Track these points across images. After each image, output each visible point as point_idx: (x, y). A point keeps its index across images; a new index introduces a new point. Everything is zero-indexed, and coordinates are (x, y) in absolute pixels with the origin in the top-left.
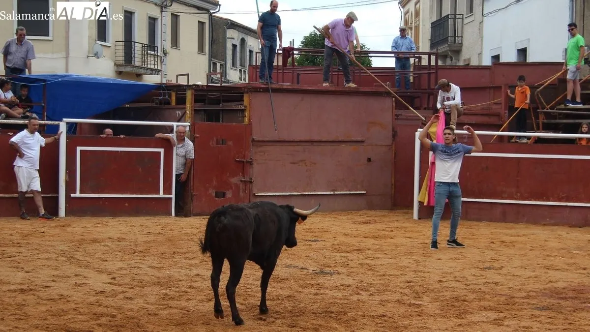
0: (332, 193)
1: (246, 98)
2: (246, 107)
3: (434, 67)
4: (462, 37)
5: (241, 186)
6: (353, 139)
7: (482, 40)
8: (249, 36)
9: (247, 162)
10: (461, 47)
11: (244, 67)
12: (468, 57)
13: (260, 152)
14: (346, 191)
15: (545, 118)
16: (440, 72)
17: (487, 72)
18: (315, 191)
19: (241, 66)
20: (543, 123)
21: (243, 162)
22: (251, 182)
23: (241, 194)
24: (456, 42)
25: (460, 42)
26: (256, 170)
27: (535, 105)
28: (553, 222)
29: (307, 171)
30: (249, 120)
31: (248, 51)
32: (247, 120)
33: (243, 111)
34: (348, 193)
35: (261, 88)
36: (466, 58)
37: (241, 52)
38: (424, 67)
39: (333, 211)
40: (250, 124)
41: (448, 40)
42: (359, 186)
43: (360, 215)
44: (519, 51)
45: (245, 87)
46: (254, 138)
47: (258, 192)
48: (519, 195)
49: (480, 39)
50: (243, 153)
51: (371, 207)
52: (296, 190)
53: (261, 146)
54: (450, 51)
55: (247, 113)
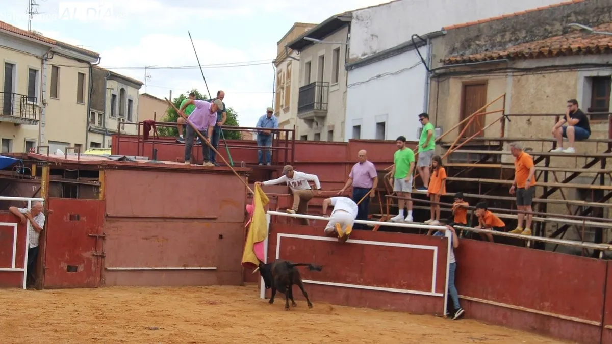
0: (183, 268)
1: (101, 174)
2: (101, 183)
4: (327, 104)
5: (93, 260)
6: (206, 216)
7: (345, 109)
8: (128, 87)
9: (100, 237)
10: (326, 113)
11: (123, 116)
12: (333, 124)
13: (113, 228)
14: (197, 266)
15: (393, 202)
17: (343, 148)
18: (166, 266)
19: (120, 115)
20: (390, 207)
21: (96, 237)
22: (103, 257)
23: (93, 268)
24: (322, 108)
25: (325, 109)
26: (108, 246)
27: (383, 190)
28: (393, 308)
29: (159, 246)
30: (104, 196)
31: (127, 101)
32: (101, 196)
33: (98, 187)
34: (199, 268)
35: (116, 165)
36: (330, 125)
37: (120, 102)
39: (184, 286)
40: (104, 200)
41: (314, 106)
42: (210, 262)
43: (209, 292)
44: (378, 124)
45: (100, 165)
46: (108, 213)
47: (110, 266)
48: (362, 280)
49: (343, 109)
50: (97, 228)
51: (221, 282)
52: (147, 265)
53: (114, 222)
54: (316, 116)
55: (101, 189)
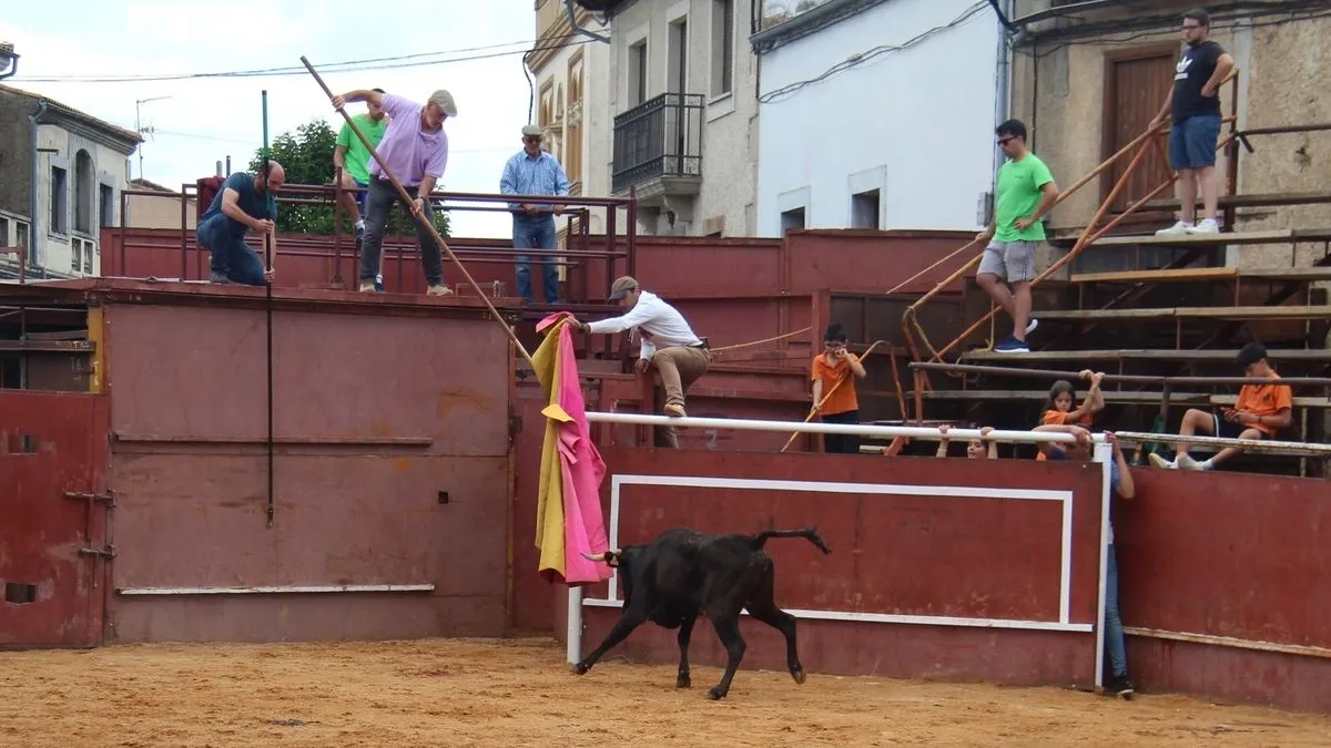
0: (339, 589)
1: (94, 319)
2: (94, 344)
3: (625, 241)
4: (700, 157)
5: (81, 568)
6: (402, 439)
7: (756, 167)
8: (98, 146)
9: (98, 501)
10: (699, 184)
11: (87, 232)
12: (718, 213)
13: (134, 473)
14: (379, 583)
15: (928, 385)
16: (640, 253)
17: (771, 256)
18: (290, 583)
19: (78, 229)
20: (926, 400)
21: (87, 499)
22: (108, 558)
23: (81, 591)
24: (685, 171)
25: (695, 172)
26: (123, 525)
27: (903, 350)
28: (952, 671)
30: (105, 380)
31: (98, 186)
32: (97, 383)
33: (86, 356)
34: (385, 588)
35: (138, 292)
36: (711, 216)
37: (78, 190)
38: (597, 241)
39: (343, 640)
40: (106, 393)
41: (662, 166)
42: (414, 571)
43: (419, 652)
44: (858, 198)
45: (91, 291)
46: (118, 432)
47: (132, 582)
48: (859, 596)
49: (751, 165)
50: (87, 474)
51: (449, 629)
52: (235, 581)
53: (136, 456)
54: (669, 196)
55: (96, 363)
